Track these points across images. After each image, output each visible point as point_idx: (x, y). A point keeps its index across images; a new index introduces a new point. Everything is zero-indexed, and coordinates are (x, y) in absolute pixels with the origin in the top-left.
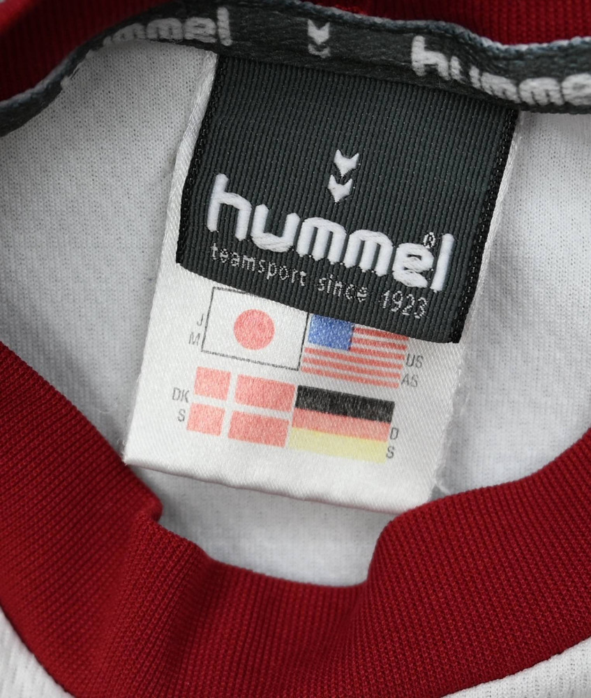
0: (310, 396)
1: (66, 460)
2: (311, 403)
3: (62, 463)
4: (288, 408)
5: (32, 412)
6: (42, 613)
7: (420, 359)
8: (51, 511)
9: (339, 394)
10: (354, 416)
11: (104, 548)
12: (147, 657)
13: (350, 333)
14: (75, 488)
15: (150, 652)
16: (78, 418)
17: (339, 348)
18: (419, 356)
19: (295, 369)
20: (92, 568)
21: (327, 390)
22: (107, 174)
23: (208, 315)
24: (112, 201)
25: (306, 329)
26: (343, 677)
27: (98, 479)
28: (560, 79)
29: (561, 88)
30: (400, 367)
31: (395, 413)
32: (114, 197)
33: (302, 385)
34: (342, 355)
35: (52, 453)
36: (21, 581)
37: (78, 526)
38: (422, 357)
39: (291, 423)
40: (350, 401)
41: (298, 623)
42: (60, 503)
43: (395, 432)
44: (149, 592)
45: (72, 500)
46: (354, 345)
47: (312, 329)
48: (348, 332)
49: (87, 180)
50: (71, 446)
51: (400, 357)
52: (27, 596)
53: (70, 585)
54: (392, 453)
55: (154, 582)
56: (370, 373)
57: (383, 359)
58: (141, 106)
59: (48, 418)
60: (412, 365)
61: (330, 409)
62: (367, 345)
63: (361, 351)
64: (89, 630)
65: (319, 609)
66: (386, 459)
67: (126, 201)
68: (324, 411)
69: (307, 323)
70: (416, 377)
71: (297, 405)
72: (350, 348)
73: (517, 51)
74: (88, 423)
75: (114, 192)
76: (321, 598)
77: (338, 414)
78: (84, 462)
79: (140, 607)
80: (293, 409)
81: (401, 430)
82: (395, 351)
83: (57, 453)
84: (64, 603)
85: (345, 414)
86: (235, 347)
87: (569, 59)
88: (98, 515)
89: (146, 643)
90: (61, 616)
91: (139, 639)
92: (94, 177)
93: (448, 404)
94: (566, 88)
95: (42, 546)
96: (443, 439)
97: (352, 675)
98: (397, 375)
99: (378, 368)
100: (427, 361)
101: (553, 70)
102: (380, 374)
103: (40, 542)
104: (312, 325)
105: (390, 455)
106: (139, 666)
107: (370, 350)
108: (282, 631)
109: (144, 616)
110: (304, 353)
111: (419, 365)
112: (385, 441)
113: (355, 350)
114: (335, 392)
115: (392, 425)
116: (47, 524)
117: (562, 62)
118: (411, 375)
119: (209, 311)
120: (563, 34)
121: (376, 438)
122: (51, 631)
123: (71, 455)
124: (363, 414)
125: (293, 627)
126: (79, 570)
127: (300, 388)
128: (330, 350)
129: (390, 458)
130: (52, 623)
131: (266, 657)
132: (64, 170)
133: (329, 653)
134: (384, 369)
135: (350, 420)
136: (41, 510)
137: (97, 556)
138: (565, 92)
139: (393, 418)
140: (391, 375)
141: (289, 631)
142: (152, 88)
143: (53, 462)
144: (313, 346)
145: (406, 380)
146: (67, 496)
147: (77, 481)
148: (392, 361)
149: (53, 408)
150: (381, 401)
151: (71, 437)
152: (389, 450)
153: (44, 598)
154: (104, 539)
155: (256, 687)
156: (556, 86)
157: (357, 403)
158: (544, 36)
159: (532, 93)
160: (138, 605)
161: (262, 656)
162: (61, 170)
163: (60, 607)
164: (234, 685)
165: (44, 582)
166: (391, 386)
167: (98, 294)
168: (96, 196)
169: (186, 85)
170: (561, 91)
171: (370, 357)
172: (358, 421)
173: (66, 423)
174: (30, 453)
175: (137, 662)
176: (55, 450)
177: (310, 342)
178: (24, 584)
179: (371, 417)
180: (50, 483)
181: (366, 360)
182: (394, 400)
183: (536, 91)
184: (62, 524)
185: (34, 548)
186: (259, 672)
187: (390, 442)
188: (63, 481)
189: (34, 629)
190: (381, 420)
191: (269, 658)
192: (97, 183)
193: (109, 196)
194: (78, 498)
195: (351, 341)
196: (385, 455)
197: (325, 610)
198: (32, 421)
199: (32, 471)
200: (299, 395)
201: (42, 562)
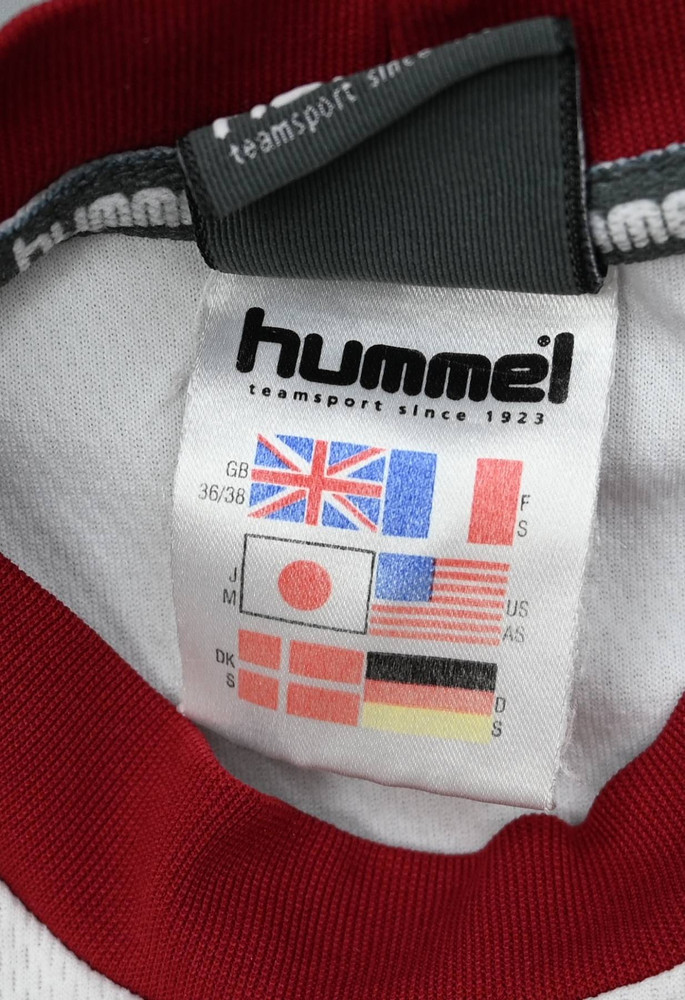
0: (385, 664)
1: (61, 676)
2: (386, 672)
3: (57, 681)
4: (358, 681)
5: (13, 620)
6: (49, 875)
7: (524, 605)
8: (47, 744)
9: (423, 658)
10: (447, 685)
11: (118, 783)
12: (184, 924)
13: (430, 579)
14: (75, 710)
15: (187, 917)
16: (72, 621)
17: (416, 600)
18: (522, 602)
19: (361, 633)
20: (105, 809)
21: (407, 656)
22: (94, 406)
23: (243, 570)
24: (101, 440)
25: (371, 581)
26: (454, 972)
27: (103, 696)
28: (659, 198)
29: (662, 211)
30: (498, 618)
31: (498, 678)
32: (104, 434)
33: (373, 651)
34: (421, 609)
35: (43, 670)
36: (17, 837)
37: (83, 758)
38: (527, 603)
39: (362, 696)
40: (438, 666)
41: (386, 900)
42: (57, 732)
43: (501, 702)
44: (185, 841)
45: (72, 727)
46: (435, 593)
47: (378, 581)
48: (427, 578)
49: (68, 415)
50: (66, 658)
51: (497, 605)
52: (27, 855)
53: (81, 835)
54: (500, 730)
55: (193, 829)
56: (461, 627)
57: (475, 609)
58: (136, 321)
59: (35, 626)
60: (514, 614)
61: (413, 678)
62: (454, 591)
63: (447, 600)
64: (111, 889)
65: (414, 882)
66: (492, 737)
67: (119, 440)
68: (405, 681)
69: (372, 573)
70: (521, 630)
71: (368, 676)
72: (431, 598)
73: (600, 171)
74: (85, 627)
75: (104, 428)
76: (416, 868)
77: (425, 683)
78: (83, 677)
79: (172, 860)
80: (363, 679)
81: (508, 699)
82: (490, 597)
83: (49, 669)
84: (76, 859)
85: (434, 683)
86: (280, 607)
87: (665, 171)
88: (107, 742)
89: (181, 907)
90: (73, 876)
91: (172, 902)
92: (78, 411)
93: (566, 662)
94: (669, 211)
95: (41, 789)
96: (564, 708)
97: (465, 970)
98: (496, 629)
99: (470, 621)
100: (534, 606)
101: (649, 187)
102: (473, 628)
103: (38, 784)
104: (380, 575)
105: (497, 732)
106: (175, 937)
107: (457, 598)
108: (366, 908)
109: (177, 871)
110: (372, 613)
111: (523, 613)
112: (489, 714)
113: (438, 599)
114: (416, 657)
115: (496, 694)
116: (44, 760)
117: (658, 177)
118: (514, 627)
119: (243, 564)
120: (654, 145)
121: (476, 711)
122: (63, 896)
123: (66, 670)
124: (457, 682)
125: (381, 905)
126: (89, 814)
127: (370, 655)
128: (405, 604)
129: (498, 735)
130: (62, 887)
131: (346, 941)
132: (39, 403)
133: (433, 943)
134: (478, 622)
135: (441, 690)
136: (36, 743)
137: (110, 794)
138: (669, 216)
139: (497, 685)
140: (487, 629)
141: (376, 910)
142: (149, 298)
143: (45, 681)
144: (381, 602)
145: (508, 634)
146: (66, 722)
147: (77, 702)
148: (488, 610)
149: (41, 613)
150: (479, 664)
151: (65, 647)
152: (495, 727)
153: (49, 856)
154: (117, 771)
155: (336, 976)
156: (655, 210)
157: (449, 668)
158: (631, 149)
159: (625, 224)
160: (169, 857)
161: (342, 940)
162: (36, 403)
163: (71, 864)
164: (307, 973)
165: (47, 835)
166: (489, 644)
167: (96, 547)
168: (81, 434)
169: (190, 294)
170: (663, 217)
171: (458, 607)
172: (451, 690)
173: (58, 630)
174: (15, 673)
175: (172, 931)
176: (47, 666)
177: (378, 597)
178: (22, 841)
179: (468, 685)
180: (43, 709)
181: (453, 611)
182: (495, 661)
183: (630, 221)
184: (63, 758)
185: (30, 793)
186: (339, 958)
187: (495, 716)
188: (59, 704)
189: (42, 896)
190: (481, 688)
191: (351, 942)
192: (81, 418)
193: (97, 434)
194: (80, 724)
195: (432, 589)
196: (490, 733)
197: (422, 884)
198: (15, 632)
199: (19, 696)
200: (369, 664)
201: (42, 810)
